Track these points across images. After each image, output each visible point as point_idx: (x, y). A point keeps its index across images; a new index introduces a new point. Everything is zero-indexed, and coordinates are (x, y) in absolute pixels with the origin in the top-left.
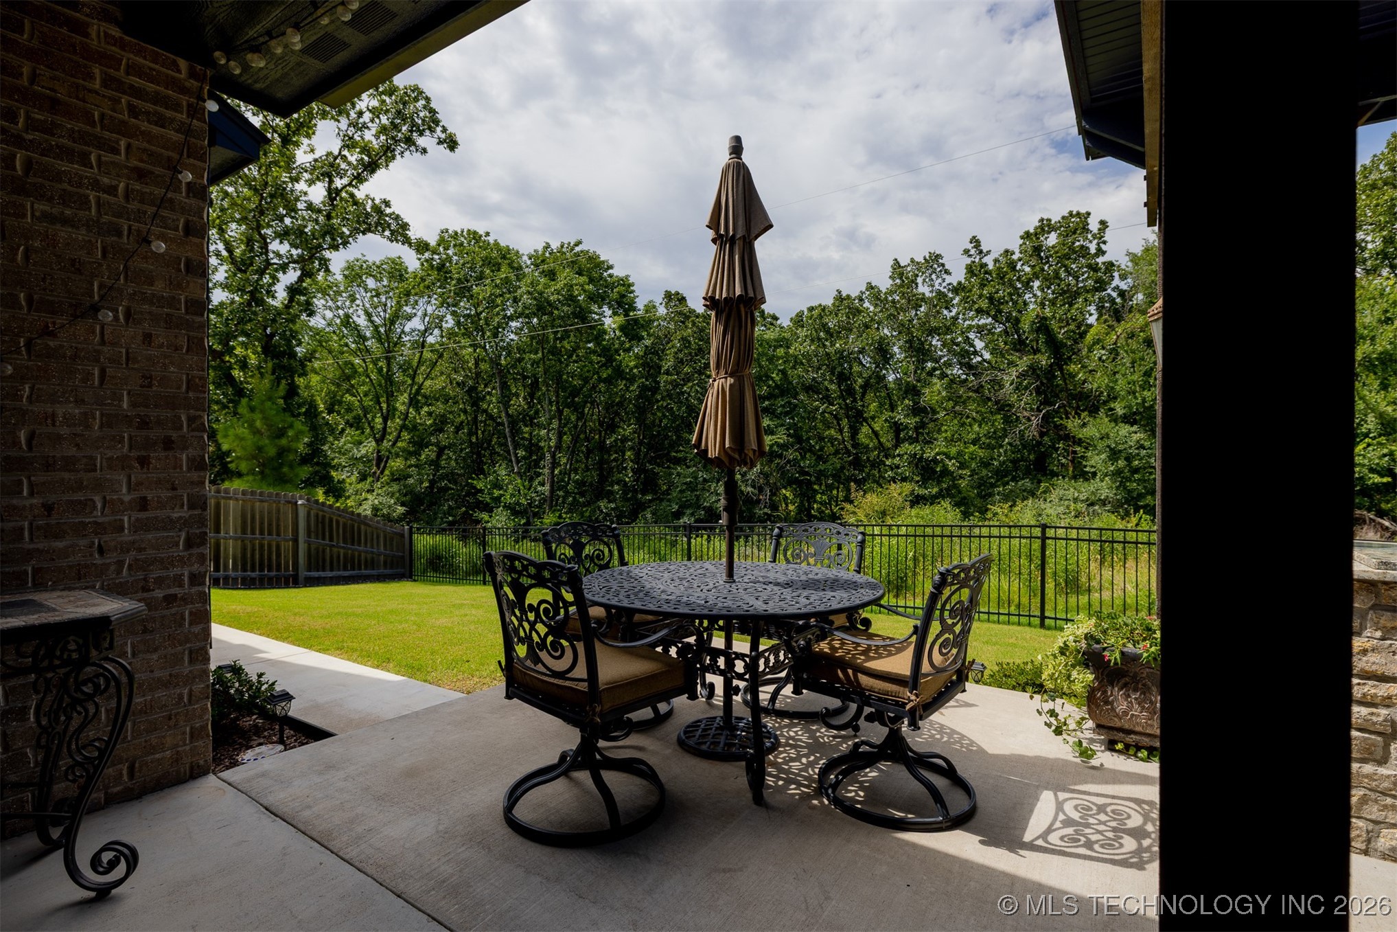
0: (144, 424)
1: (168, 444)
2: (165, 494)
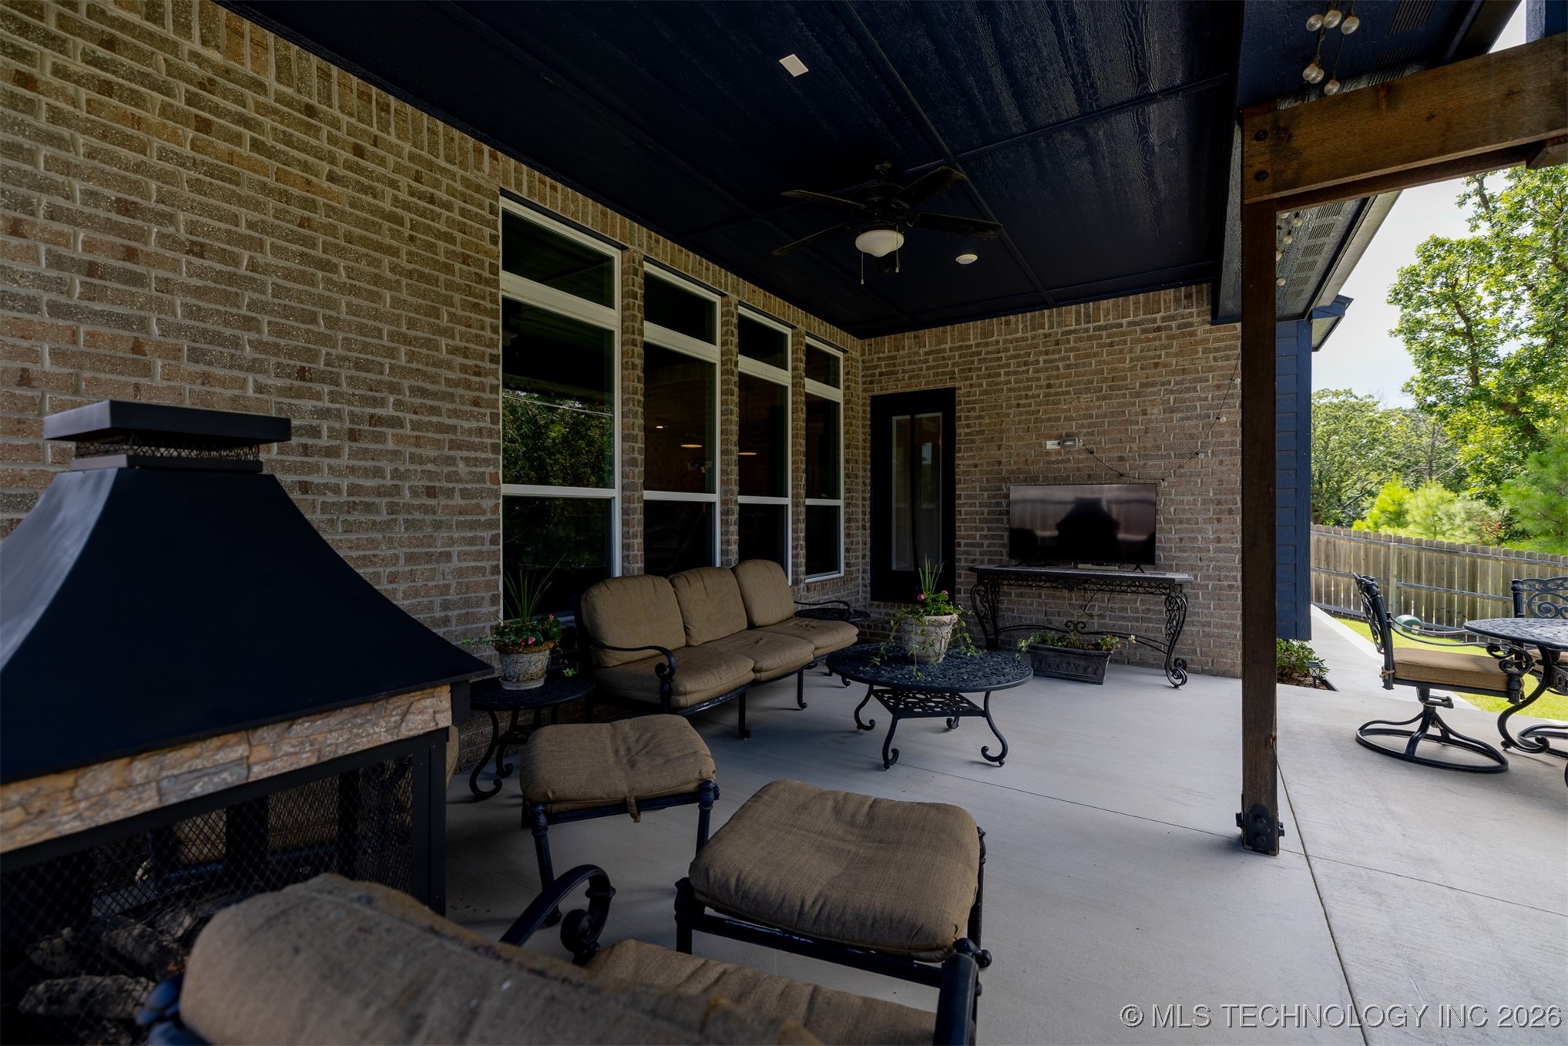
1: (1230, 512)
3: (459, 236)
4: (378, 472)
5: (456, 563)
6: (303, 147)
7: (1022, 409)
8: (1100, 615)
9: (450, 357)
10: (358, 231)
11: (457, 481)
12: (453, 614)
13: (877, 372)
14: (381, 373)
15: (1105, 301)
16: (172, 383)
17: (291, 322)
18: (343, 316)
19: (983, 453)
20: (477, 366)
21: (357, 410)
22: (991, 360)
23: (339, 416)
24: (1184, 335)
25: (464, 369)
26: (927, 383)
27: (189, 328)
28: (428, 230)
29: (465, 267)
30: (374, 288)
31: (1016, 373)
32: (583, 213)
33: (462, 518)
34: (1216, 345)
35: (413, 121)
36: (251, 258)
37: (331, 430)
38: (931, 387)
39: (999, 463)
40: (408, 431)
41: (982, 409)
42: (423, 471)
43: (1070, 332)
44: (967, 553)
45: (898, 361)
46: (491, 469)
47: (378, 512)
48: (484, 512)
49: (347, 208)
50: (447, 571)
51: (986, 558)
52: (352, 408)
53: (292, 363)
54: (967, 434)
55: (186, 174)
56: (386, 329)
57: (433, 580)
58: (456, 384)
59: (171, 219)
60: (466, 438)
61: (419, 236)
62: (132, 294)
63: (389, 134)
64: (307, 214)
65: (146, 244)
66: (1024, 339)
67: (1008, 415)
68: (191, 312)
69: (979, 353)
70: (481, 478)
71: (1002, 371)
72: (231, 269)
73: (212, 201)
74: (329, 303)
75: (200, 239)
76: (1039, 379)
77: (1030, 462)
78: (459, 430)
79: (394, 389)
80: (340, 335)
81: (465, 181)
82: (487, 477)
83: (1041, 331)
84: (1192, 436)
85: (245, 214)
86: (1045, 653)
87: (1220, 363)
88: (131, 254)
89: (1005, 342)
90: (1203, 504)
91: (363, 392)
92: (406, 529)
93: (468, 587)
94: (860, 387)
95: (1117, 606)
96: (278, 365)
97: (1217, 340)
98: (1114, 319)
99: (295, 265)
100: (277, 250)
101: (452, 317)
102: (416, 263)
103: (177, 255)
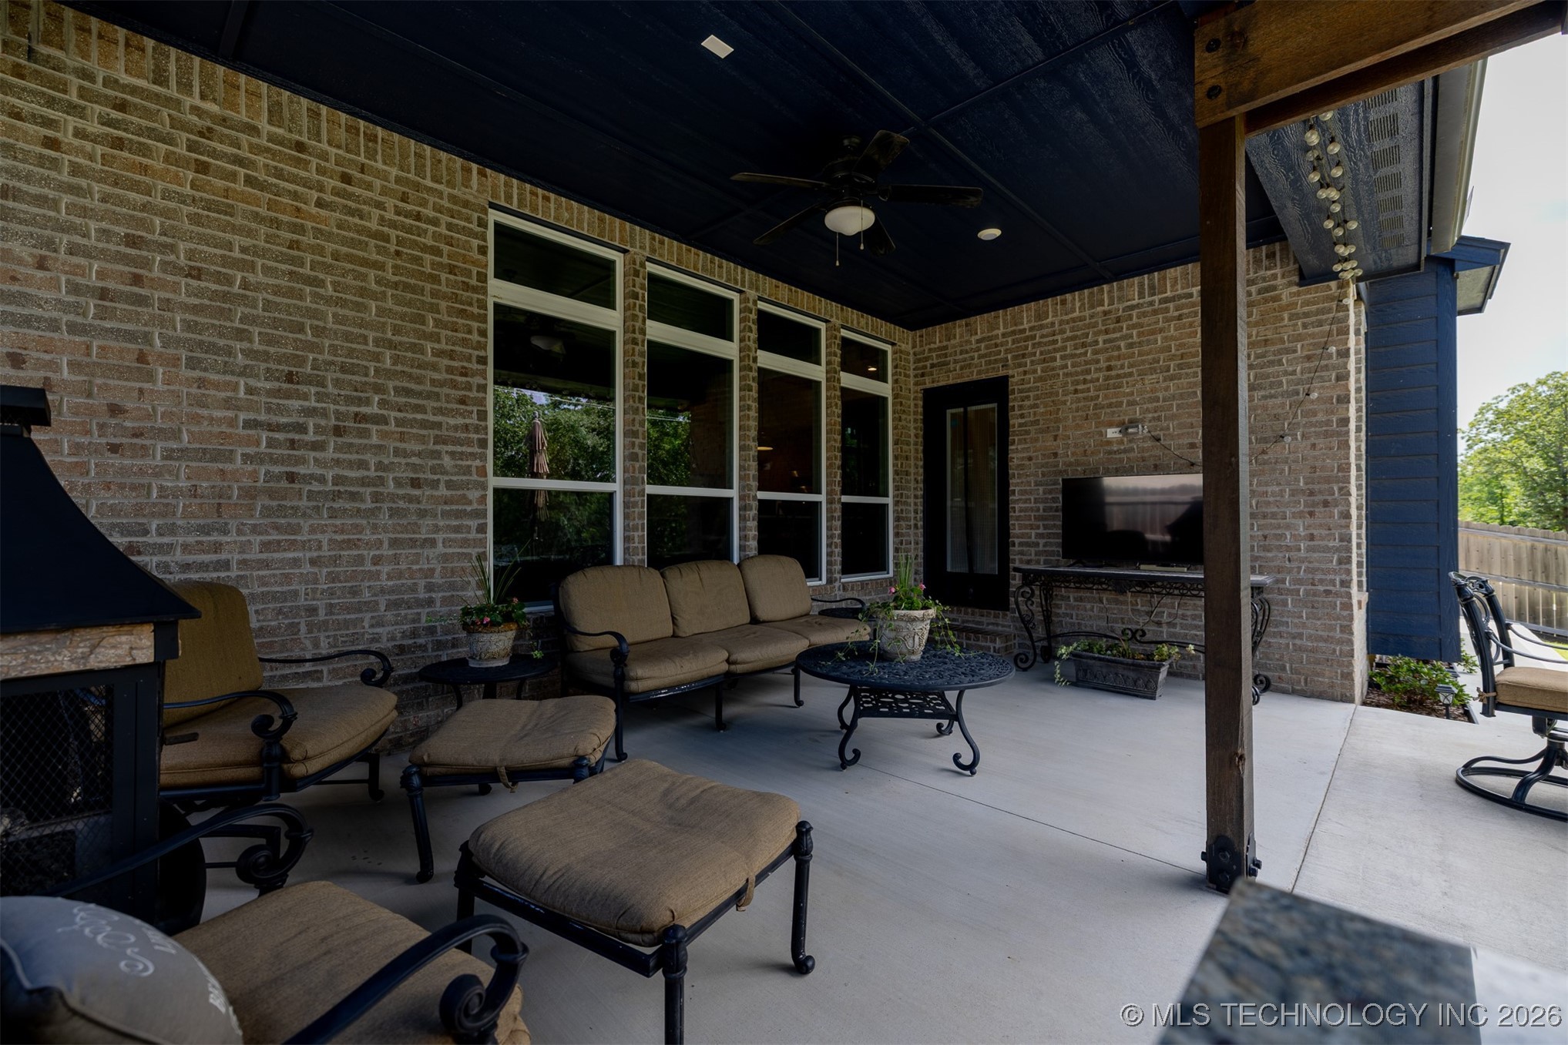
0: (1312, 493)
1: (1326, 504)
2: (1324, 532)
3: (446, 248)
4: (362, 465)
5: (440, 548)
6: (293, 179)
7: (1080, 395)
8: (1169, 624)
9: (435, 359)
10: (345, 249)
11: (442, 474)
12: (437, 596)
13: (928, 364)
14: (366, 375)
15: (1172, 270)
16: (172, 388)
17: (280, 332)
18: (330, 325)
19: (1038, 445)
20: (463, 367)
21: (342, 409)
22: (1045, 344)
23: (324, 414)
24: (1266, 301)
25: (450, 370)
26: (979, 373)
27: (188, 340)
28: (414, 245)
29: (452, 277)
30: (360, 300)
31: (1073, 356)
32: (578, 220)
33: (447, 508)
34: (1306, 309)
35: (400, 148)
36: (243, 278)
37: (317, 426)
38: (984, 377)
39: (1055, 455)
40: (392, 427)
41: (1037, 398)
42: (407, 464)
43: (1132, 308)
44: (1021, 553)
45: (949, 351)
46: (478, 463)
47: (363, 501)
48: (470, 503)
49: (335, 230)
50: (431, 556)
51: (1042, 558)
52: (338, 407)
53: (281, 367)
54: (1020, 425)
55: (186, 209)
56: (371, 335)
57: (417, 563)
58: (442, 384)
59: (172, 248)
60: (452, 434)
61: (405, 250)
62: (138, 313)
63: (376, 161)
64: (296, 237)
65: (150, 271)
66: (1081, 319)
67: (1064, 403)
68: (189, 326)
69: (1033, 337)
70: (467, 471)
71: (1058, 355)
72: (226, 288)
73: (208, 231)
74: (315, 314)
75: (198, 264)
76: (1098, 361)
77: (1089, 452)
78: (445, 426)
79: (378, 389)
80: (327, 343)
81: (453, 199)
82: (474, 470)
83: (1100, 309)
84: (1276, 417)
85: (238, 240)
86: (1089, 661)
87: (1311, 330)
88: (137, 280)
89: (1061, 323)
90: (1292, 495)
91: (348, 393)
92: (390, 516)
93: (453, 571)
94: (912, 380)
95: (1189, 613)
96: (268, 370)
97: (1307, 303)
98: (1183, 288)
99: (284, 282)
100: (267, 270)
101: (438, 323)
102: (401, 275)
103: (177, 279)
